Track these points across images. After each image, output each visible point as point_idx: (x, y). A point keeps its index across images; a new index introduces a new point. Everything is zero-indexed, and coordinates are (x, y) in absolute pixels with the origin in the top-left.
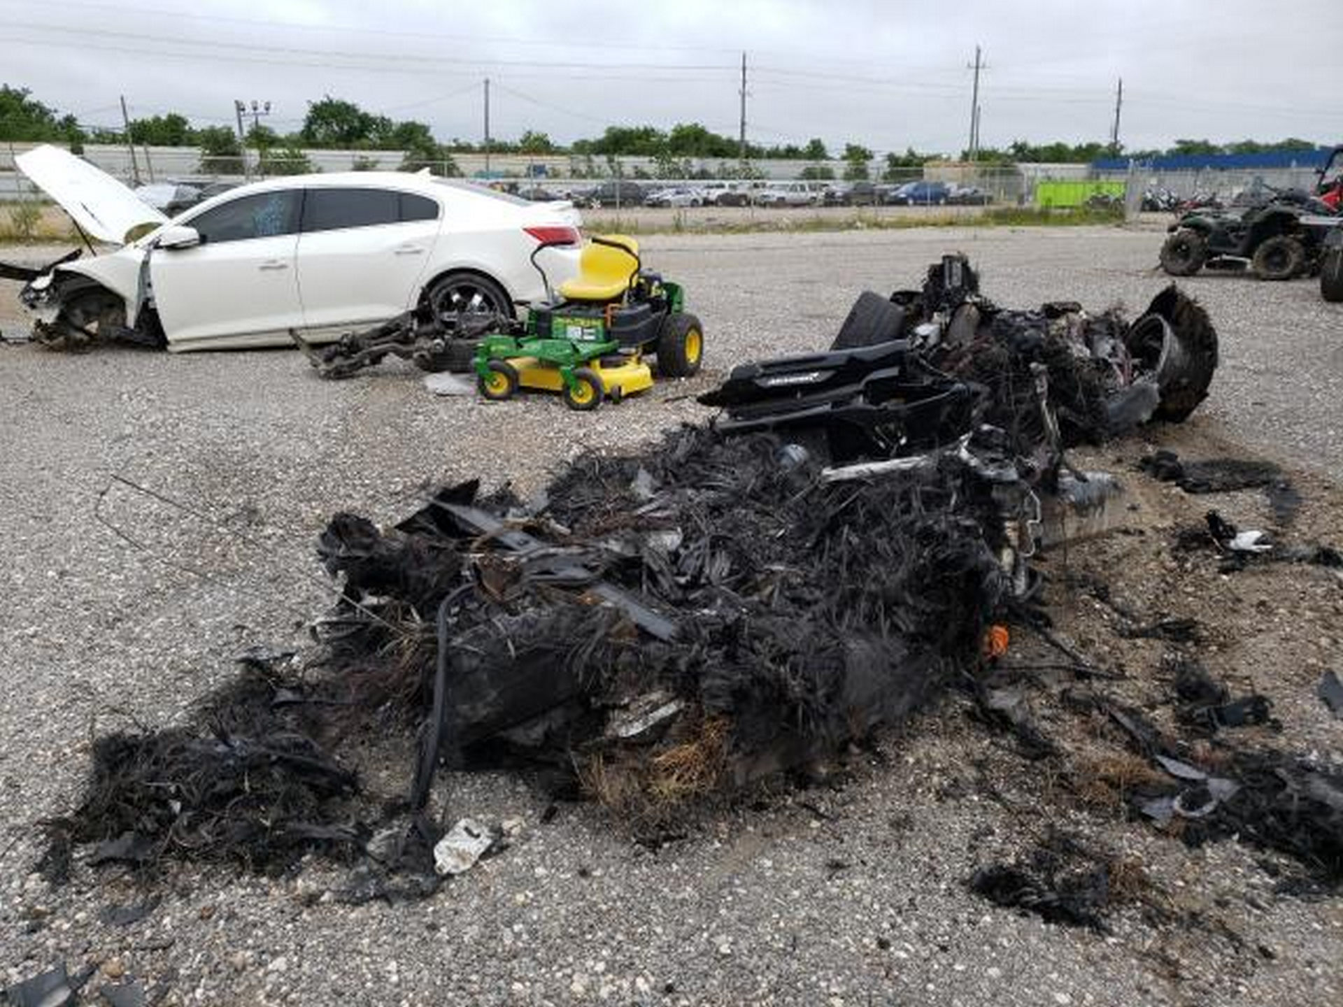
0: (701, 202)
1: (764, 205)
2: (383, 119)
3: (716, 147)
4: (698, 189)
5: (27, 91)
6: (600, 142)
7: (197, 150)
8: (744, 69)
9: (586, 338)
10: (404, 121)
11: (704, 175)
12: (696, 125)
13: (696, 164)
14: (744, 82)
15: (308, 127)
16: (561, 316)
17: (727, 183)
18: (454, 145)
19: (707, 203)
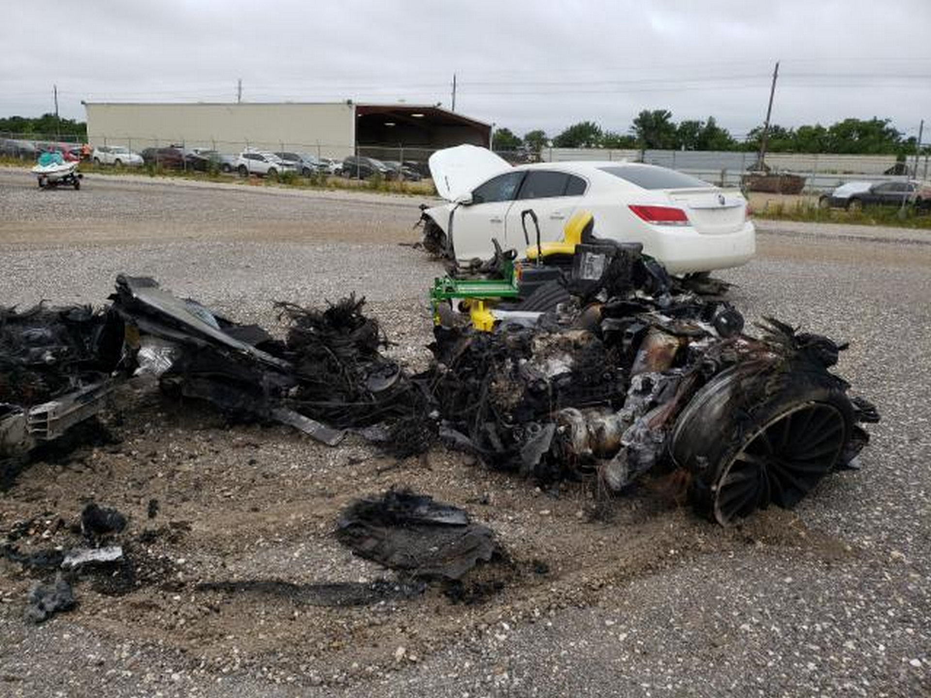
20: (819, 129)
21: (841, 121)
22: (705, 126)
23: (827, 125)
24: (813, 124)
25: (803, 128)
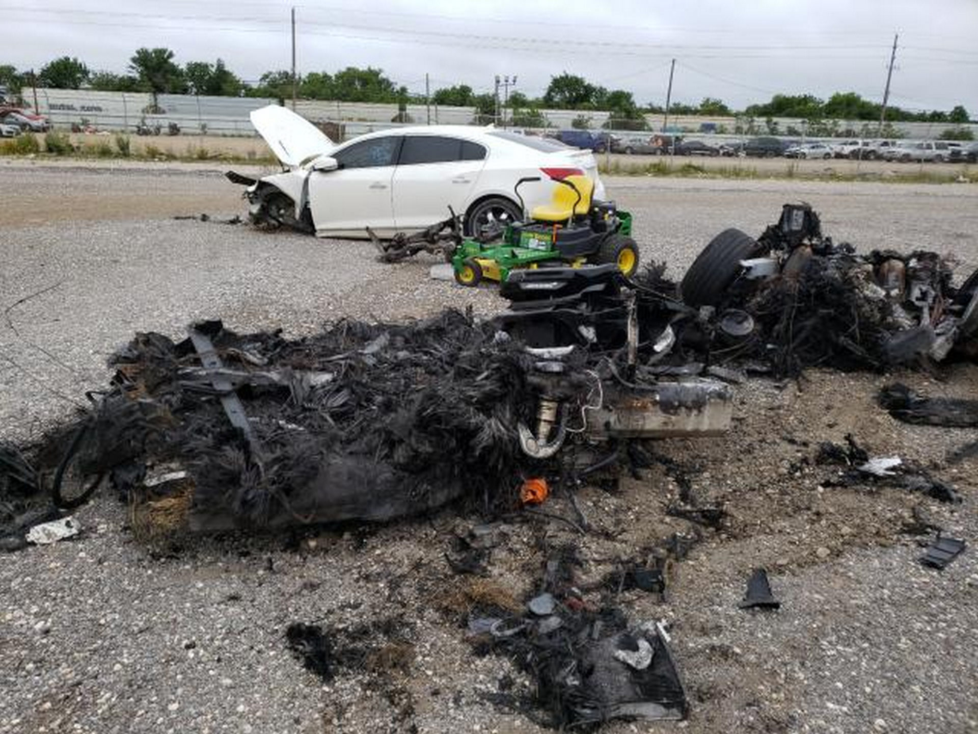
0: (833, 155)
1: (889, 160)
2: (601, 88)
3: (865, 111)
4: (834, 145)
5: (381, 71)
6: (765, 107)
7: (473, 109)
8: (895, 48)
9: (540, 248)
10: (616, 89)
11: (849, 133)
12: (852, 94)
13: (843, 125)
14: (893, 58)
15: (549, 94)
16: (529, 232)
17: (860, 141)
18: (649, 107)
19: (839, 156)
20: (326, 77)
21: (344, 69)
22: (214, 70)
23: (332, 73)
24: (320, 72)
25: (311, 75)
